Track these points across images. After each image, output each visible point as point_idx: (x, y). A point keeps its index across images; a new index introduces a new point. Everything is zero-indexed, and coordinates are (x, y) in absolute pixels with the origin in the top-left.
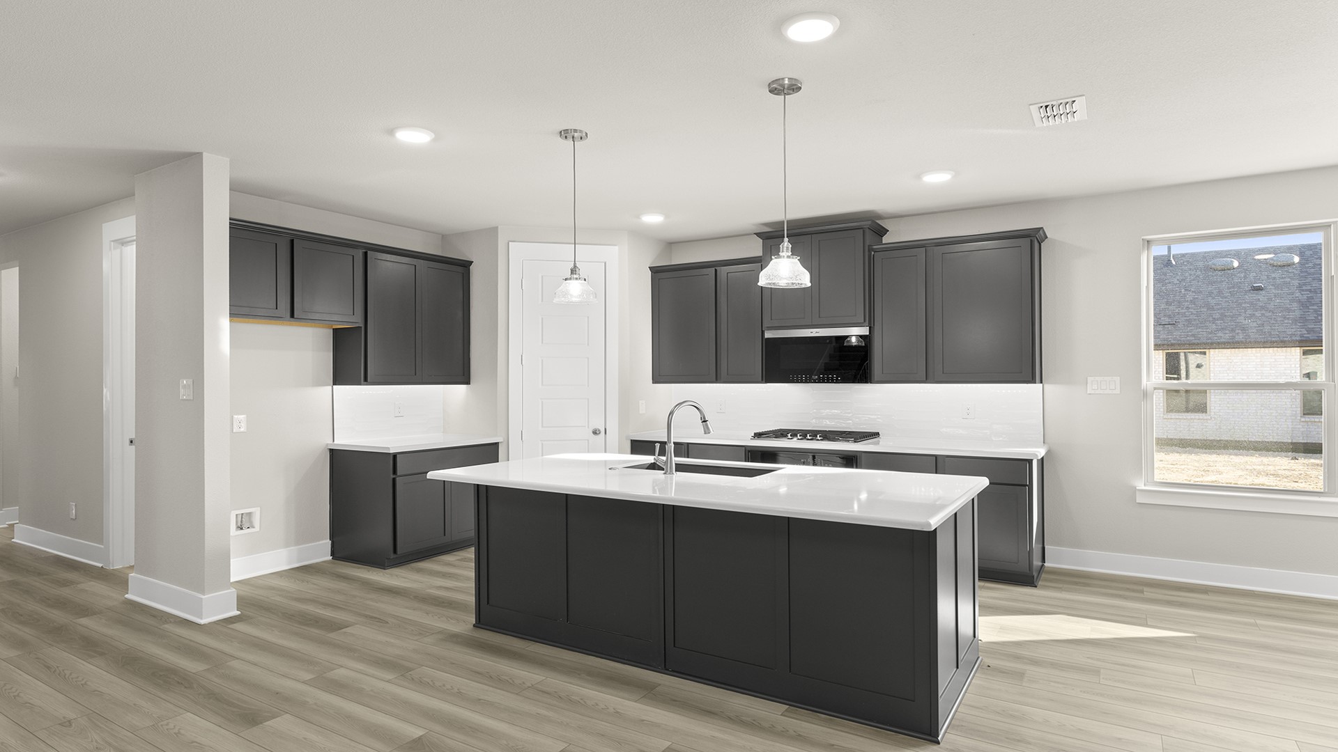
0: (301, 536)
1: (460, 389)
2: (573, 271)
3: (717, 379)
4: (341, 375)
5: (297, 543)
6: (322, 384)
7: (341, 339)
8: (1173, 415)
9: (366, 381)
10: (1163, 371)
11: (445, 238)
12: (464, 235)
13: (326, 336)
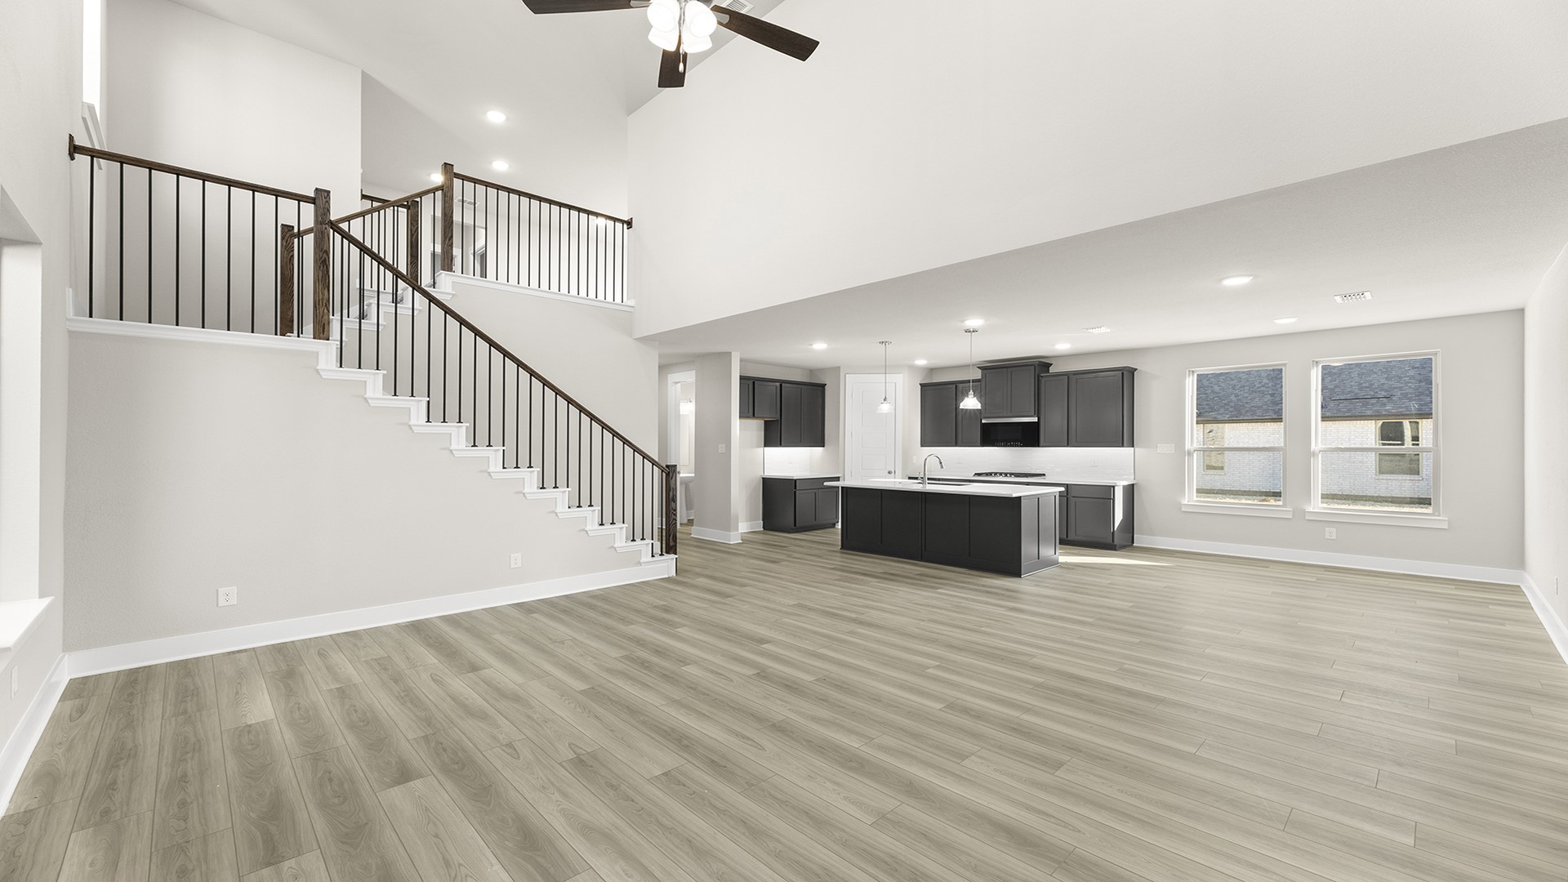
0: (751, 518)
1: (819, 450)
2: (885, 400)
3: (956, 443)
4: (768, 442)
5: (750, 521)
6: (759, 447)
7: (768, 426)
8: (1385, 476)
9: (781, 445)
10: (1376, 438)
11: (812, 371)
12: (822, 370)
13: (761, 423)
